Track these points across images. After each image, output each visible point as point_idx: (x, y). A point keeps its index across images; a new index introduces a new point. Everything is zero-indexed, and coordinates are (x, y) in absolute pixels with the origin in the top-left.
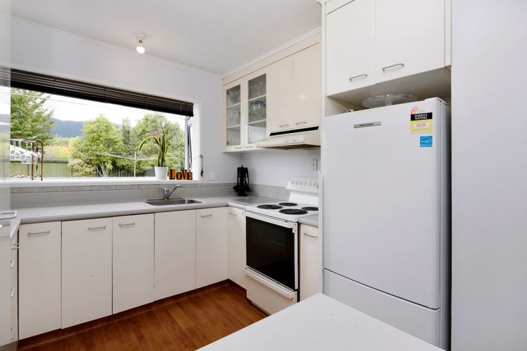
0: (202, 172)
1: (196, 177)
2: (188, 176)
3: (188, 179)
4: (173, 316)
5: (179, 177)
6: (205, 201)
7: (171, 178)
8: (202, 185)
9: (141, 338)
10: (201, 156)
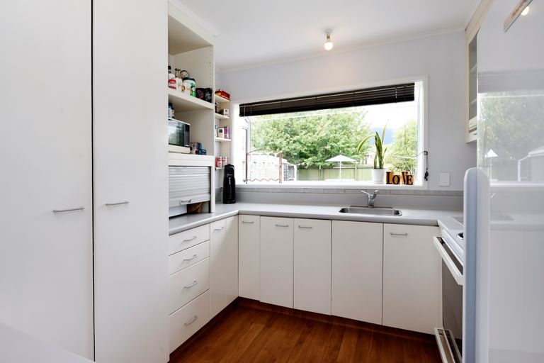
0: (426, 175)
1: (419, 181)
2: (408, 180)
3: (408, 184)
4: (344, 341)
5: (396, 181)
6: (406, 214)
7: (388, 183)
8: (426, 193)
9: (300, 342)
10: (426, 153)
